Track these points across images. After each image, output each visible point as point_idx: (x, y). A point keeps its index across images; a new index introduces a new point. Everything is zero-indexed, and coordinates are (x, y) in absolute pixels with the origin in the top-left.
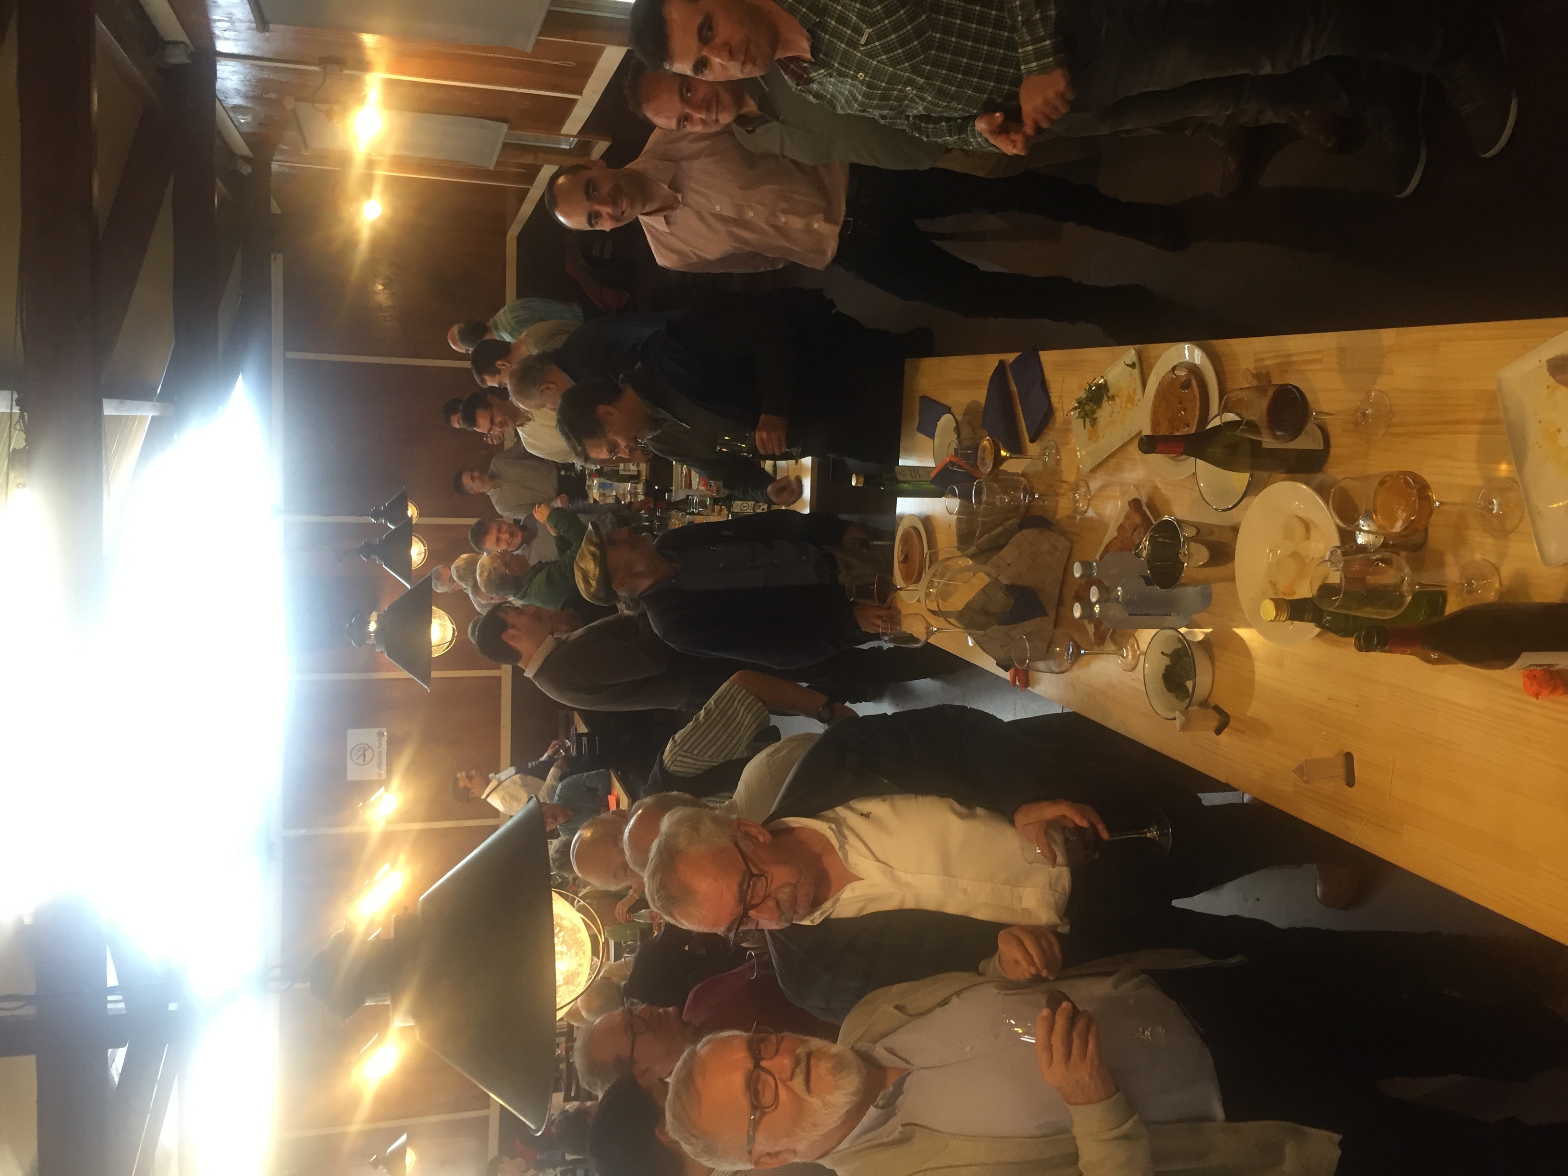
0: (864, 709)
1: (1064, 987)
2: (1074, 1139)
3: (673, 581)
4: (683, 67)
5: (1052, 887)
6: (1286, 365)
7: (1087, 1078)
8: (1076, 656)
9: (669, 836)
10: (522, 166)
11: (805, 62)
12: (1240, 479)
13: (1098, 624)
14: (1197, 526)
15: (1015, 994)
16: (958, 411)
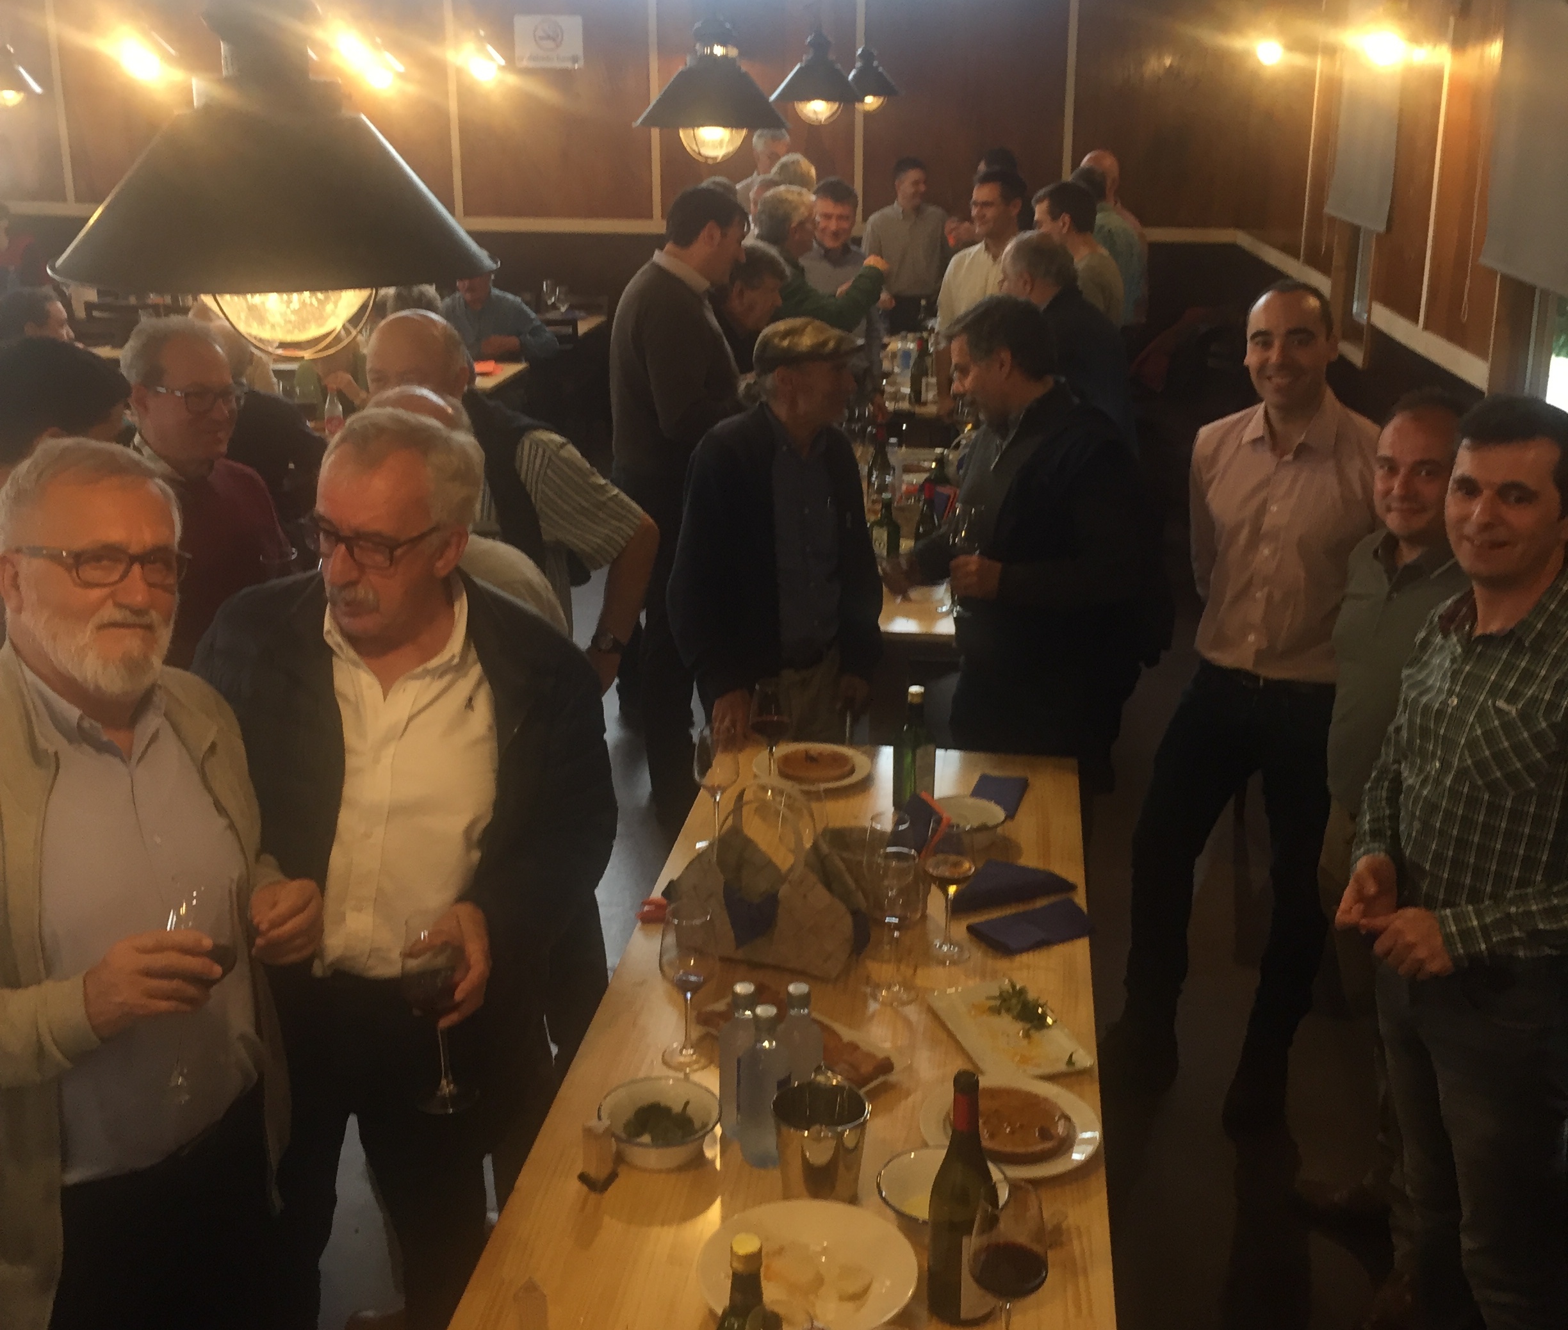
0: (611, 703)
1: (241, 969)
2: (39, 982)
3: (785, 448)
4: (1465, 463)
5: (374, 951)
6: (1074, 1270)
7: (118, 999)
8: (683, 986)
9: (447, 441)
10: (1329, 250)
11: (1472, 627)
12: (920, 1207)
13: (726, 1016)
14: (858, 1147)
15: (231, 906)
16: (1010, 829)
